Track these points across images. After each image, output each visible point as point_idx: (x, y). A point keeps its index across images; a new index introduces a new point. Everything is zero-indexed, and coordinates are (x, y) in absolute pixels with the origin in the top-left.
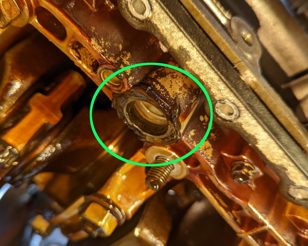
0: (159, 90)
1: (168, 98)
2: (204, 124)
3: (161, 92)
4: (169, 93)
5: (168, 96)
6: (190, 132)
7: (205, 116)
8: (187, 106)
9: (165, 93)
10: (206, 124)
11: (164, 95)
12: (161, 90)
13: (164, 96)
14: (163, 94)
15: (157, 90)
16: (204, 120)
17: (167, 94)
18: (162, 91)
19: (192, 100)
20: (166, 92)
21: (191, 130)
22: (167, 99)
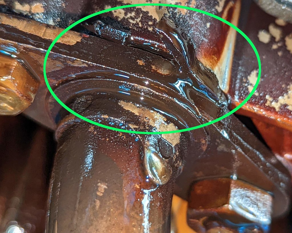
0: (124, 18)
1: (150, 26)
2: (275, 47)
3: (131, 21)
4: (150, 15)
5: (150, 23)
6: (247, 79)
7: (272, 29)
8: (208, 25)
9: (139, 19)
10: (279, 45)
11: (138, 24)
12: (129, 15)
13: (140, 25)
14: (135, 22)
15: (119, 19)
16: (273, 39)
17: (146, 17)
18: (131, 18)
19: (217, 7)
20: (141, 15)
21: (249, 74)
22: (150, 29)
